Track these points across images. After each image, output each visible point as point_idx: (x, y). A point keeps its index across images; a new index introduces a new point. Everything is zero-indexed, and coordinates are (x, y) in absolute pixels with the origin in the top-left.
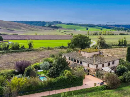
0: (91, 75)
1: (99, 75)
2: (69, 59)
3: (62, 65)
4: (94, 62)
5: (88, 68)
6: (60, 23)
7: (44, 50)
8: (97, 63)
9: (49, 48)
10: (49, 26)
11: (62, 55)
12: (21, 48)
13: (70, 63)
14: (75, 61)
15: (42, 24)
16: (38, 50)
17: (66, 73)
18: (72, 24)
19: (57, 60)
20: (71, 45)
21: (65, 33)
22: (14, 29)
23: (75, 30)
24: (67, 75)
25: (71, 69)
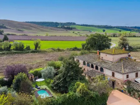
0: (117, 89)
1: (132, 91)
2: (84, 63)
3: (72, 73)
4: (123, 68)
5: (112, 78)
6: (74, 24)
7: (52, 52)
8: (127, 71)
9: (59, 50)
10: (62, 27)
11: (74, 58)
12: (25, 49)
13: (84, 69)
14: (92, 66)
15: (55, 25)
16: (46, 51)
17: (78, 87)
18: (87, 25)
19: (65, 65)
20: (86, 46)
21: (79, 35)
22: (25, 30)
23: (90, 31)
24: (80, 90)
25: (87, 78)
